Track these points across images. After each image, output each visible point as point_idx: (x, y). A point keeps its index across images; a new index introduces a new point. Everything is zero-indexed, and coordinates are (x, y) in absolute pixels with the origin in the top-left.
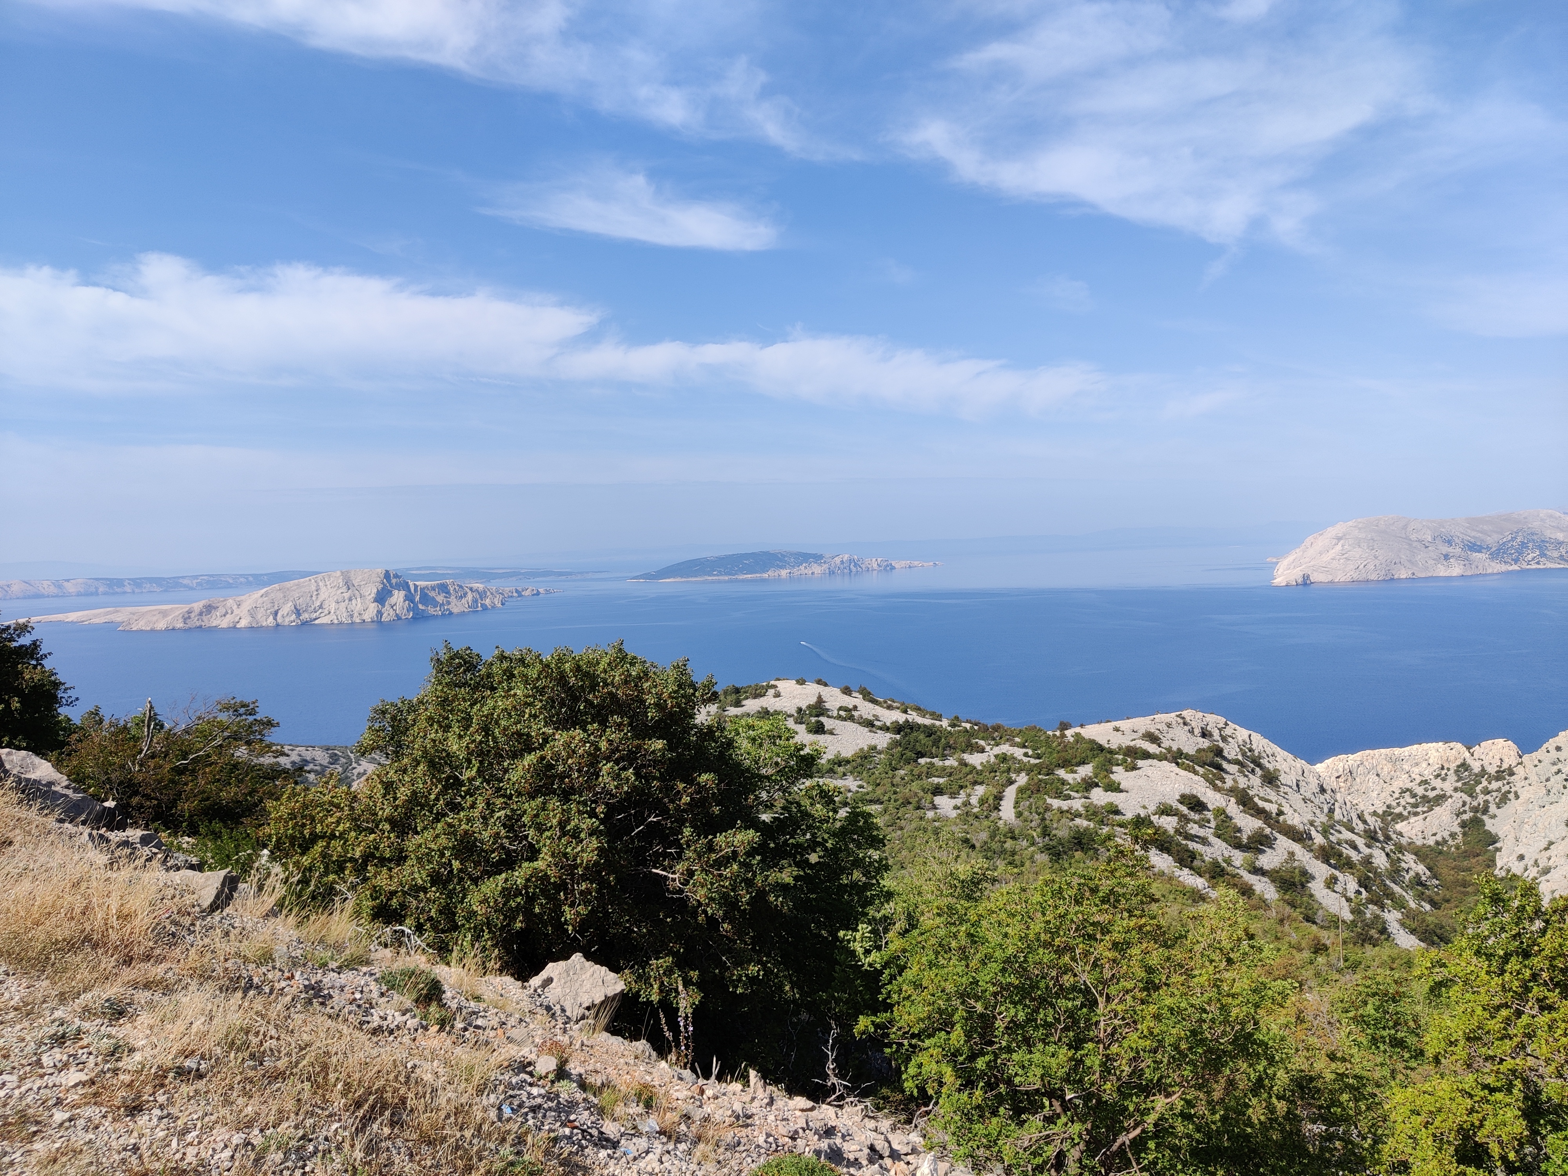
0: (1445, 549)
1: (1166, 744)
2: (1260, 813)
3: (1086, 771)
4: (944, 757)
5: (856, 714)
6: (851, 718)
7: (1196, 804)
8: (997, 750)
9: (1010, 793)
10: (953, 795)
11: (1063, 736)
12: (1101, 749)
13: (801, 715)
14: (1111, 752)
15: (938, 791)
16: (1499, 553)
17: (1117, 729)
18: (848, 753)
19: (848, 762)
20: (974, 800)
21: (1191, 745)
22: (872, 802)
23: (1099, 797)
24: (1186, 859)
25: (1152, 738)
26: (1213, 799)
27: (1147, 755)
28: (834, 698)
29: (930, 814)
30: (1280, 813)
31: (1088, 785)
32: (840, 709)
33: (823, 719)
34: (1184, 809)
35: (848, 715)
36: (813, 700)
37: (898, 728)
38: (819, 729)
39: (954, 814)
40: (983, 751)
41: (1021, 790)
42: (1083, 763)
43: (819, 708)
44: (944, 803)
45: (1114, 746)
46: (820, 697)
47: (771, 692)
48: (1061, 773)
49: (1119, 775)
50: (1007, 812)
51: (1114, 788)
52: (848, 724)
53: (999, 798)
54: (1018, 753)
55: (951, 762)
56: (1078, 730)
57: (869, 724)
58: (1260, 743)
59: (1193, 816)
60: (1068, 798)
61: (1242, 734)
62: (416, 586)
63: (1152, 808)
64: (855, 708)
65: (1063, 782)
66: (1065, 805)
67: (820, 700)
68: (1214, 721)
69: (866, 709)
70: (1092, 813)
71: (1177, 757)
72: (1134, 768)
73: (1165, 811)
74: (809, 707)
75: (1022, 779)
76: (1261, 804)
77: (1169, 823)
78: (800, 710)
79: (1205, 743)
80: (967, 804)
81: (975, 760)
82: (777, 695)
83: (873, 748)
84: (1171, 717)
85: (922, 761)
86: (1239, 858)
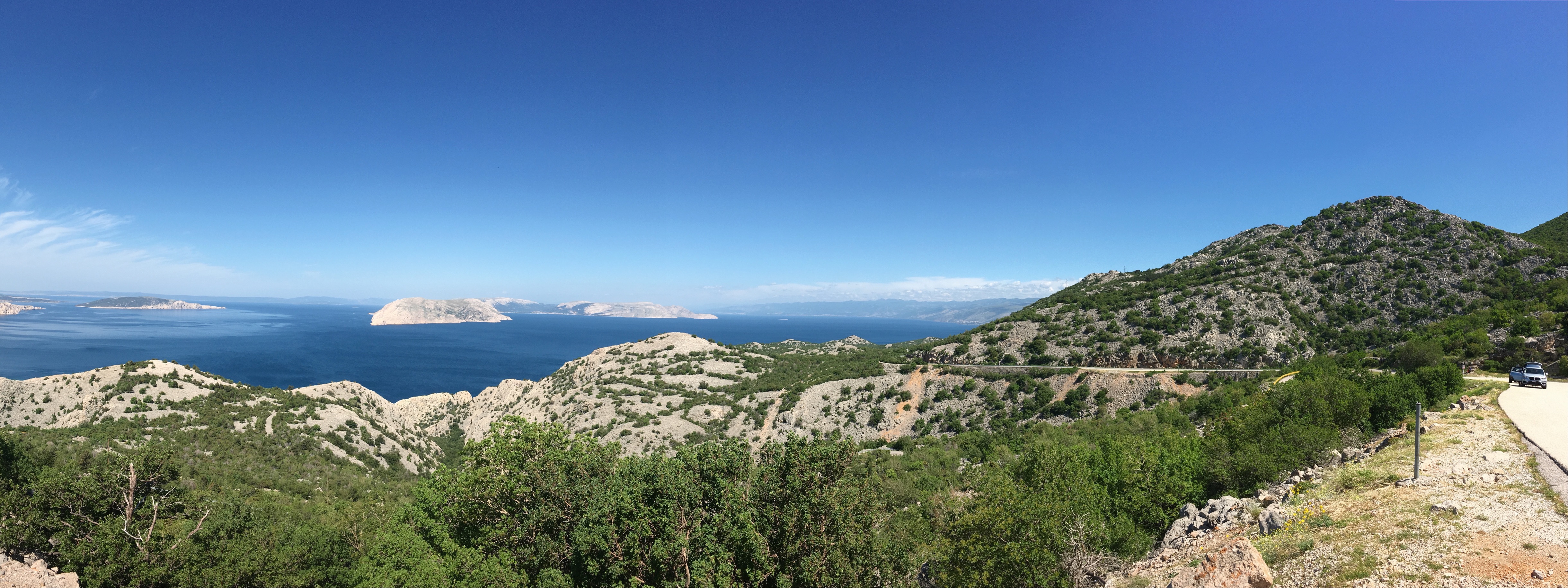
1: (337, 396)
2: (379, 428)
3: (302, 410)
4: (236, 402)
5: (193, 379)
6: (190, 381)
7: (351, 424)
8: (261, 399)
9: (269, 420)
10: (242, 421)
11: (291, 393)
12: (309, 399)
13: (165, 379)
14: (313, 400)
15: (235, 419)
17: (315, 390)
18: (190, 398)
19: (190, 403)
20: (253, 424)
21: (347, 397)
22: (202, 424)
23: (310, 422)
24: (350, 451)
25: (330, 393)
26: (360, 422)
27: (329, 402)
28: (182, 370)
29: (232, 431)
31: (304, 417)
32: (185, 376)
33: (177, 380)
34: (348, 427)
35: (189, 379)
36: (172, 371)
37: (213, 387)
38: (175, 386)
39: (243, 431)
40: (254, 399)
41: (274, 419)
42: (301, 406)
43: (175, 375)
44: (239, 426)
45: (315, 398)
46: (175, 370)
47: (150, 366)
48: (291, 411)
49: (318, 411)
50: (269, 429)
51: (317, 418)
52: (189, 384)
53: (264, 423)
54: (271, 400)
55: (239, 404)
56: (297, 390)
57: (200, 384)
59: (353, 431)
60: (296, 423)
61: (368, 391)
63: (335, 428)
64: (192, 376)
65: (294, 415)
66: (296, 426)
67: (175, 371)
68: (356, 386)
69: (198, 377)
70: (308, 430)
71: (340, 402)
72: (325, 408)
73: (341, 428)
74: (169, 374)
75: (274, 414)
77: (342, 434)
78: (165, 375)
79: (353, 396)
80: (249, 425)
81: (251, 404)
82: (154, 367)
83: (201, 396)
84: (338, 384)
85: (225, 404)
86: (372, 449)
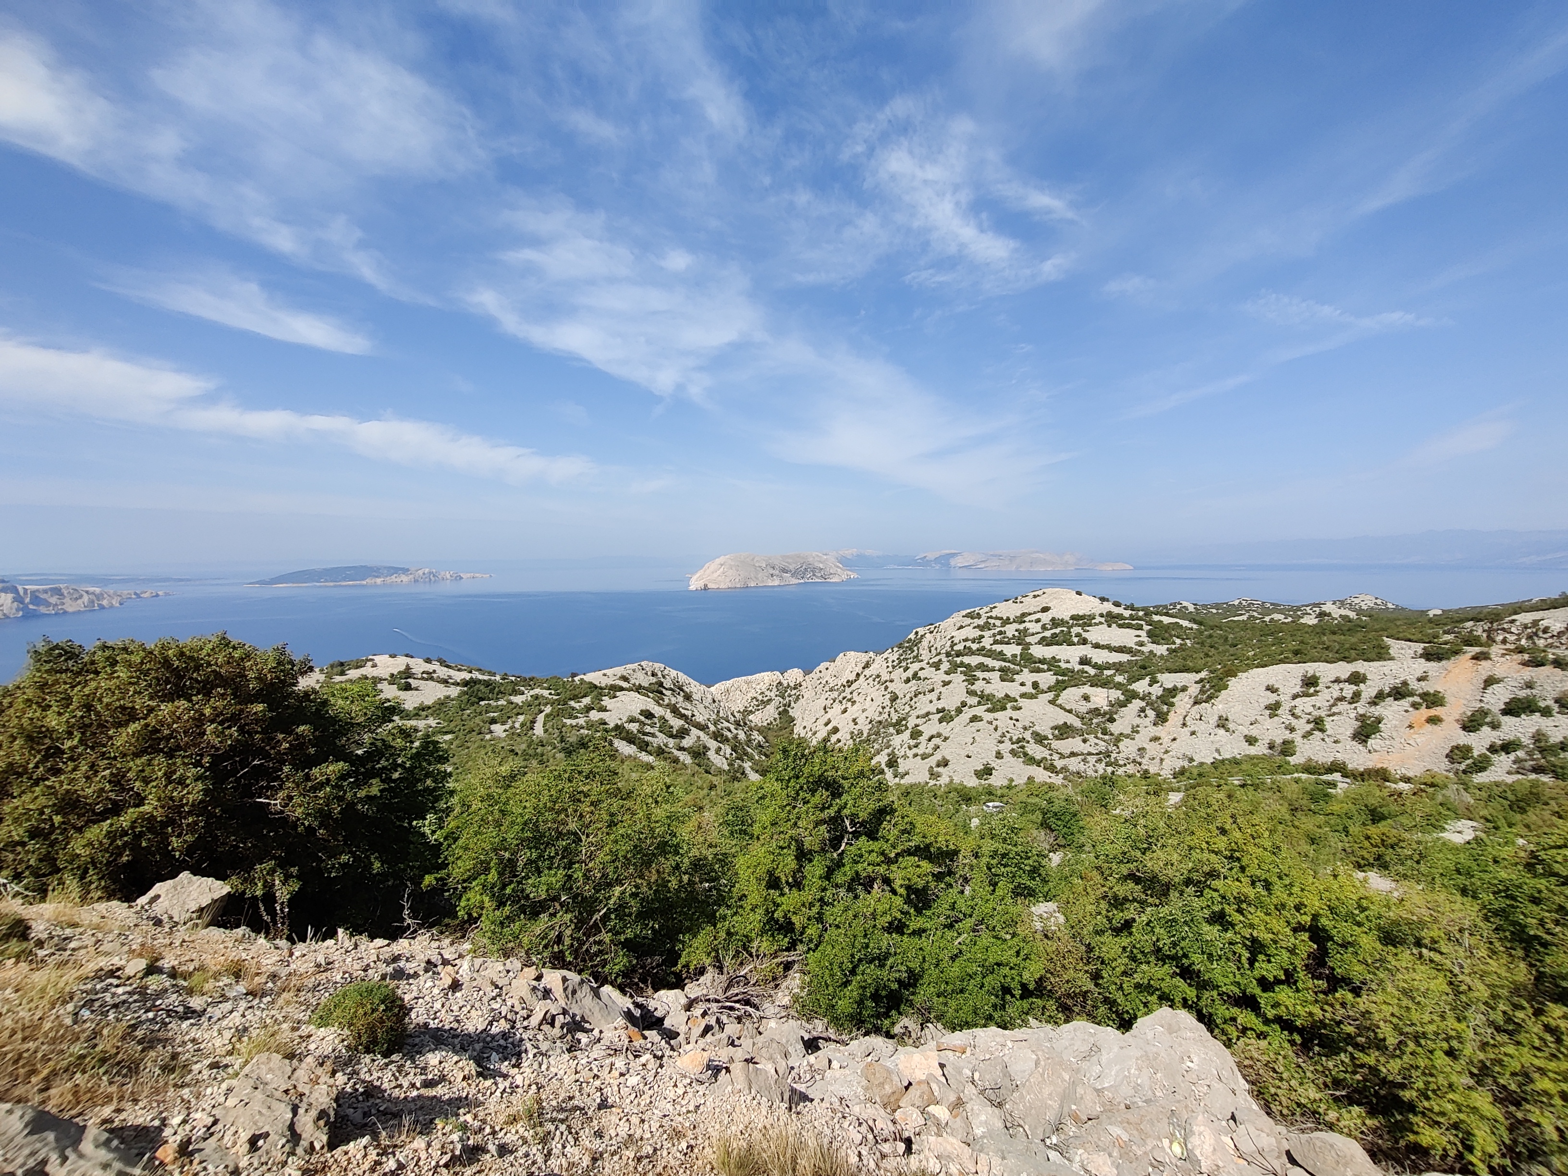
0: (772, 571)
1: (632, 682)
2: (683, 716)
3: (586, 701)
4: (497, 699)
5: (435, 675)
6: (432, 679)
7: (649, 715)
8: (532, 693)
9: (541, 718)
10: (503, 723)
11: (573, 681)
12: (596, 687)
13: (393, 679)
14: (601, 688)
15: (493, 721)
16: (794, 574)
17: (605, 675)
18: (429, 702)
19: (429, 708)
20: (517, 725)
21: (645, 681)
22: (446, 733)
23: (594, 715)
24: (644, 747)
25: (625, 679)
26: (658, 711)
27: (622, 689)
28: (419, 666)
29: (488, 737)
30: (693, 716)
31: (589, 709)
32: (423, 673)
33: (409, 680)
34: (642, 718)
35: (429, 676)
36: (403, 668)
37: (466, 683)
38: (408, 687)
39: (504, 735)
40: (523, 694)
41: (547, 716)
42: (585, 696)
43: (407, 673)
44: (498, 729)
45: (603, 685)
46: (408, 665)
47: (370, 664)
48: (572, 703)
49: (606, 701)
50: (539, 730)
51: (603, 709)
52: (430, 682)
53: (533, 722)
54: (546, 693)
55: (502, 702)
56: (582, 676)
57: (445, 682)
58: (683, 678)
59: (649, 722)
60: (577, 717)
61: (673, 673)
62: (25, 590)
63: (625, 719)
64: (434, 671)
65: (573, 709)
66: (574, 722)
67: (408, 668)
68: (658, 666)
69: (442, 672)
70: (590, 725)
71: (638, 689)
72: (615, 697)
73: (632, 720)
74: (399, 672)
75: (548, 709)
76: (683, 711)
77: (634, 727)
78: (392, 675)
79: (654, 680)
80: (512, 727)
81: (518, 699)
82: (374, 666)
83: (448, 697)
84: (635, 666)
85: (482, 703)
86: (671, 742)
